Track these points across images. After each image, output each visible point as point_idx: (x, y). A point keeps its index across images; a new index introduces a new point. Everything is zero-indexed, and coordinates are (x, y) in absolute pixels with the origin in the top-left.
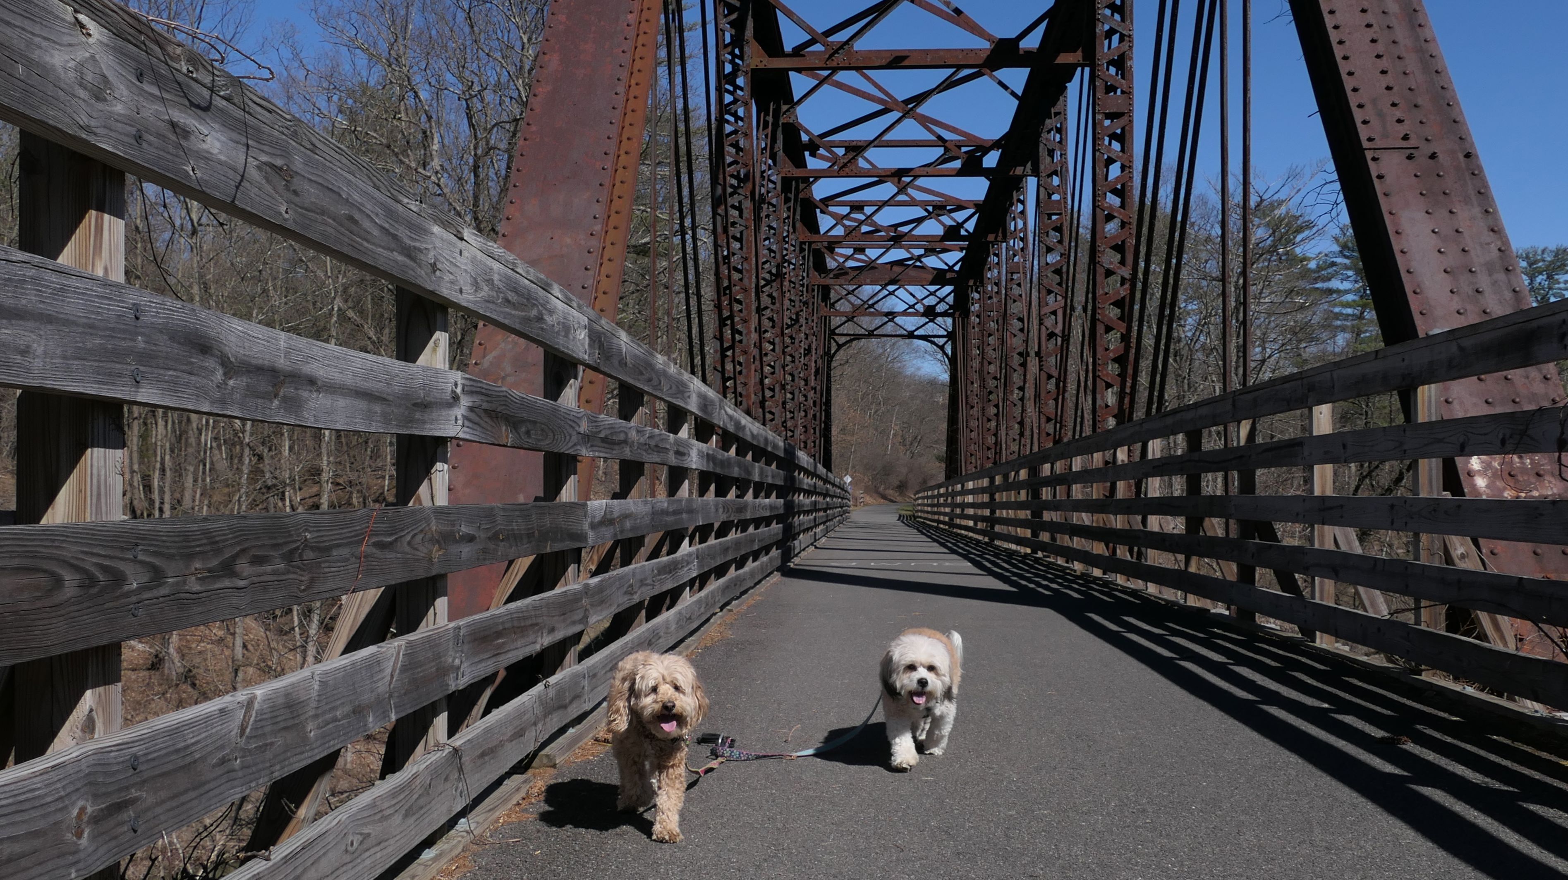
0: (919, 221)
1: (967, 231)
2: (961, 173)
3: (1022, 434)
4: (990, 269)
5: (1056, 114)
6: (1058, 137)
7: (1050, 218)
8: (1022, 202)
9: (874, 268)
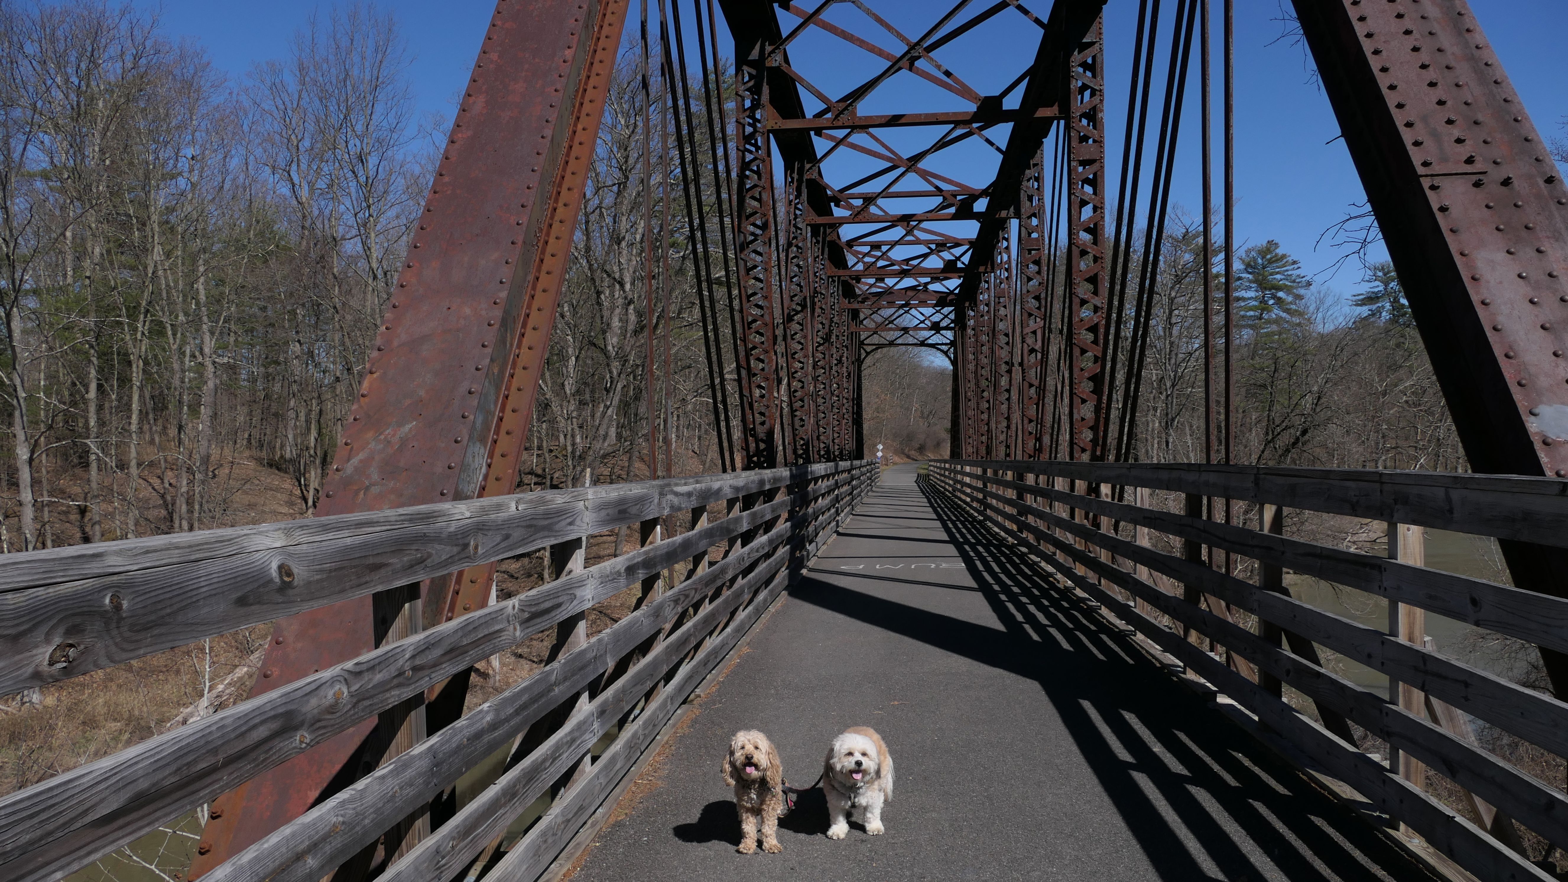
0: (925, 256)
1: (963, 263)
2: (955, 217)
3: (1008, 427)
4: (981, 293)
5: (1035, 165)
6: (1036, 184)
7: (1030, 253)
8: (1007, 240)
9: (891, 293)
